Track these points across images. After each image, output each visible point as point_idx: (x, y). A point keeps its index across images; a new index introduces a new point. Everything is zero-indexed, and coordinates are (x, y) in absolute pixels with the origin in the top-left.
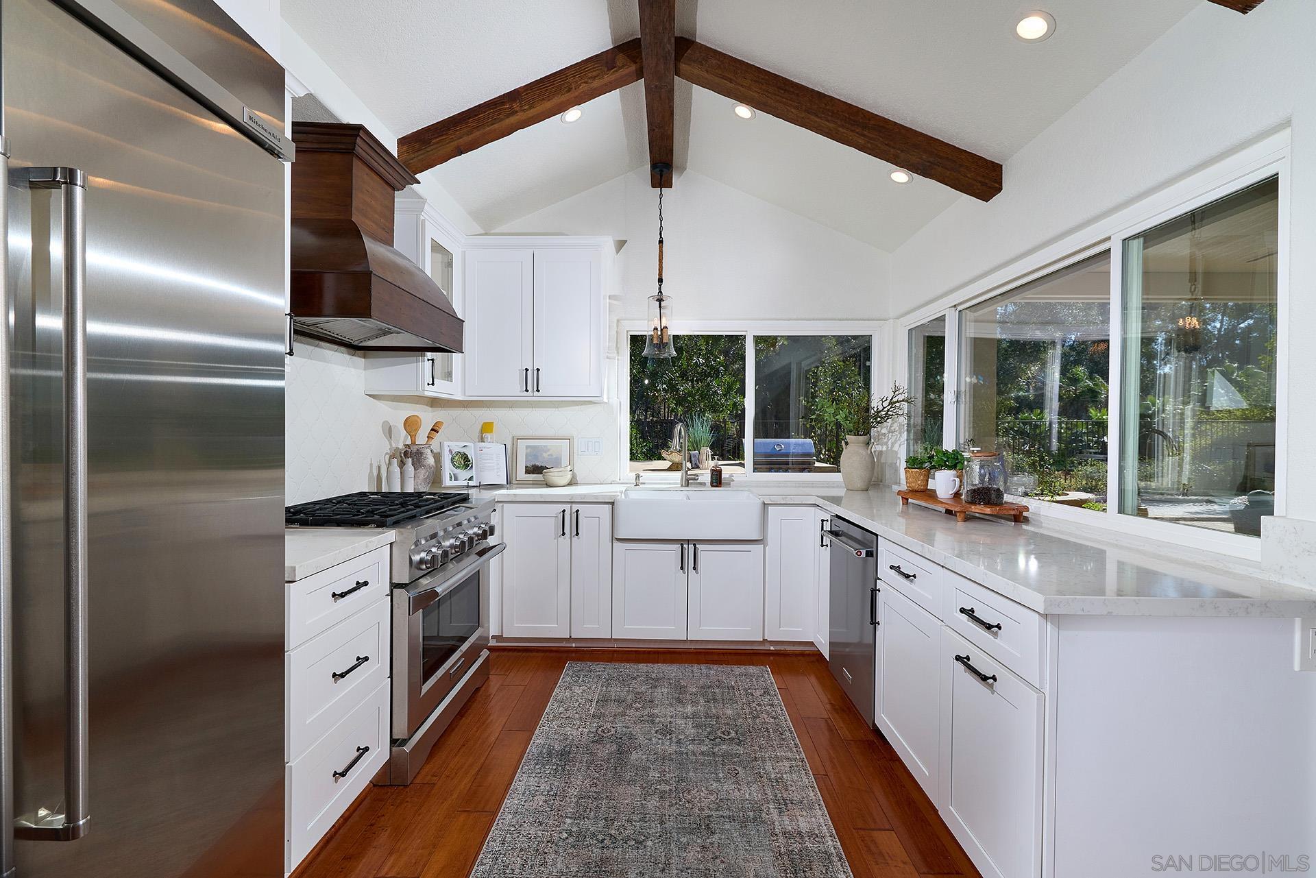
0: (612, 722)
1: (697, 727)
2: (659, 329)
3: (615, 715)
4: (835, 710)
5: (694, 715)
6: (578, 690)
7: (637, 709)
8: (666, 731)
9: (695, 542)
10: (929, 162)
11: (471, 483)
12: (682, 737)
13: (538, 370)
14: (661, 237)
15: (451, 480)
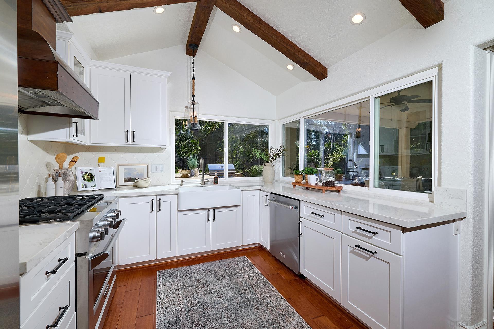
0: (193, 298)
1: (232, 290)
2: (193, 117)
3: (193, 294)
4: (278, 269)
5: (228, 285)
6: (169, 285)
7: (202, 288)
8: (220, 296)
9: (214, 209)
10: (307, 63)
11: (95, 189)
12: (228, 297)
13: (134, 132)
14: (193, 77)
15: (83, 187)
